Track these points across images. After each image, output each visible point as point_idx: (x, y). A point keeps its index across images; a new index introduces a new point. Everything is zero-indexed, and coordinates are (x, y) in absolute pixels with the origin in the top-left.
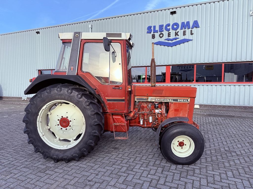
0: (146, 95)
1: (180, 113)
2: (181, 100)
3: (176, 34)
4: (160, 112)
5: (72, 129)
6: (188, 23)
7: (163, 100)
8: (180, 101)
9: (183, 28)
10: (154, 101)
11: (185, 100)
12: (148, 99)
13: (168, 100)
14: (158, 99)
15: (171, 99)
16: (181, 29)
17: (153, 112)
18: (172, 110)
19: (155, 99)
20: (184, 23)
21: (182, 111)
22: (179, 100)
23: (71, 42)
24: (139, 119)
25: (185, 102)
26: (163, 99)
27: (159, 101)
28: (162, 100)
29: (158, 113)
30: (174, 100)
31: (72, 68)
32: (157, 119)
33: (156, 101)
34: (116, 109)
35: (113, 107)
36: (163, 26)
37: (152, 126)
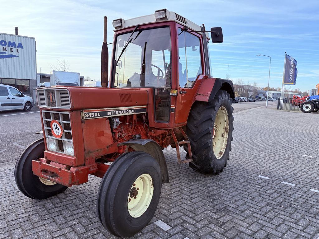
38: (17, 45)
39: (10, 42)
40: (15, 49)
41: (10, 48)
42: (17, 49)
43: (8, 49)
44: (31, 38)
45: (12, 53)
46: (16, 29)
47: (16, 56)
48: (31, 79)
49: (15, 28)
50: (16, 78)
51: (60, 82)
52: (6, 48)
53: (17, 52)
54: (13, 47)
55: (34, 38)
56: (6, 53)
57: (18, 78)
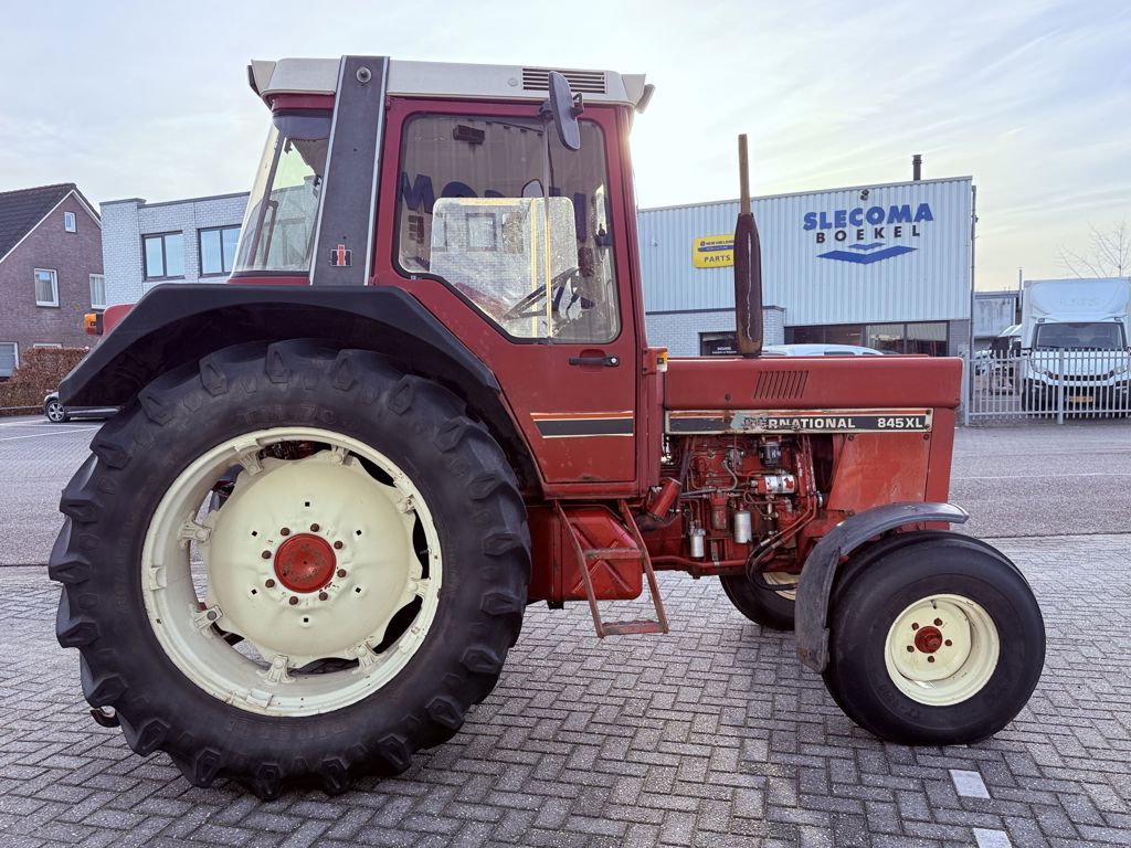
0: (722, 401)
1: (890, 485)
2: (892, 421)
3: (878, 233)
4: (789, 485)
5: (358, 590)
6: (906, 208)
7: (808, 423)
8: (889, 428)
9: (895, 221)
10: (763, 431)
11: (910, 418)
12: (728, 420)
13: (828, 421)
14: (778, 419)
15: (846, 419)
16: (890, 221)
17: (757, 487)
18: (853, 474)
19: (768, 419)
20: (896, 208)
21: (897, 476)
22: (881, 423)
23: (332, 110)
24: (685, 528)
25: (910, 428)
26: (804, 421)
27: (783, 427)
28: (801, 423)
29: (780, 495)
30: (858, 422)
31: (341, 251)
32: (775, 523)
33: (773, 428)
34: (589, 475)
35: (570, 464)
36: (844, 212)
37: (750, 564)
38: (914, 213)
39: (894, 209)
40: (906, 227)
41: (892, 226)
42: (914, 227)
43: (888, 229)
44: (958, 180)
45: (899, 242)
46: (917, 161)
47: (911, 250)
48: (951, 317)
49: (912, 159)
50: (906, 319)
51: (1046, 322)
52: (882, 229)
53: (915, 234)
54: (904, 220)
55: (968, 179)
56: (880, 245)
57: (914, 319)
